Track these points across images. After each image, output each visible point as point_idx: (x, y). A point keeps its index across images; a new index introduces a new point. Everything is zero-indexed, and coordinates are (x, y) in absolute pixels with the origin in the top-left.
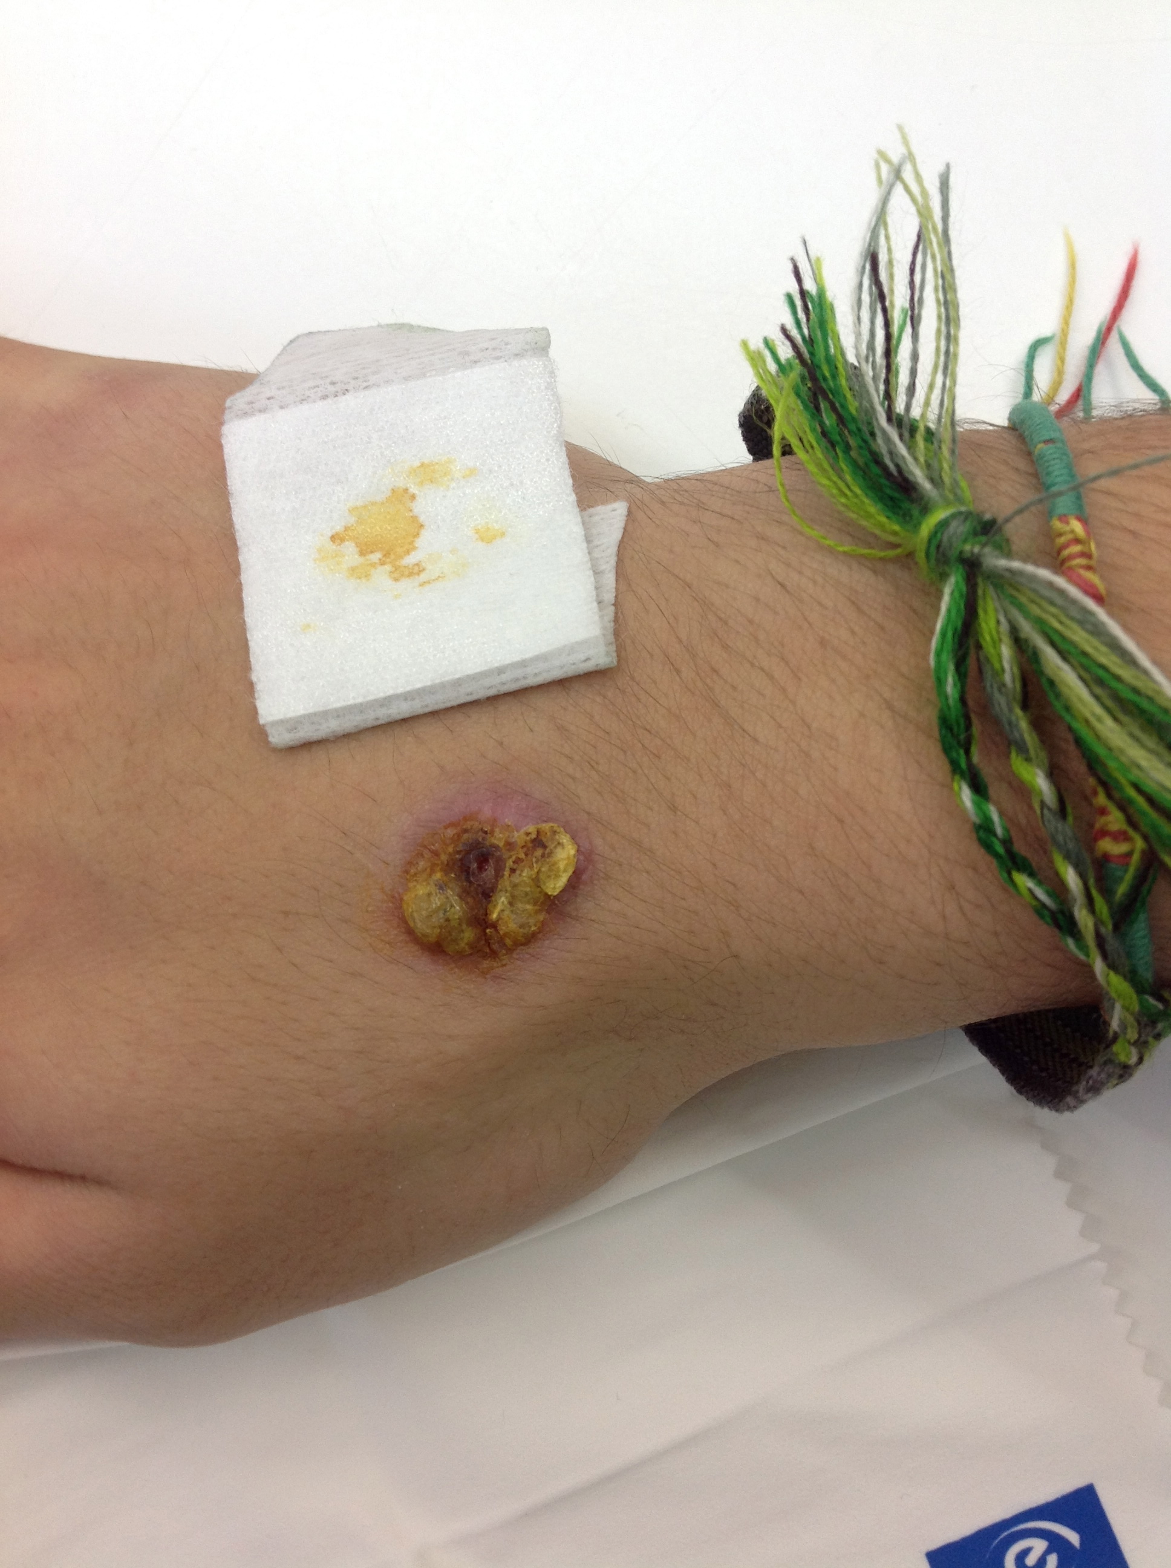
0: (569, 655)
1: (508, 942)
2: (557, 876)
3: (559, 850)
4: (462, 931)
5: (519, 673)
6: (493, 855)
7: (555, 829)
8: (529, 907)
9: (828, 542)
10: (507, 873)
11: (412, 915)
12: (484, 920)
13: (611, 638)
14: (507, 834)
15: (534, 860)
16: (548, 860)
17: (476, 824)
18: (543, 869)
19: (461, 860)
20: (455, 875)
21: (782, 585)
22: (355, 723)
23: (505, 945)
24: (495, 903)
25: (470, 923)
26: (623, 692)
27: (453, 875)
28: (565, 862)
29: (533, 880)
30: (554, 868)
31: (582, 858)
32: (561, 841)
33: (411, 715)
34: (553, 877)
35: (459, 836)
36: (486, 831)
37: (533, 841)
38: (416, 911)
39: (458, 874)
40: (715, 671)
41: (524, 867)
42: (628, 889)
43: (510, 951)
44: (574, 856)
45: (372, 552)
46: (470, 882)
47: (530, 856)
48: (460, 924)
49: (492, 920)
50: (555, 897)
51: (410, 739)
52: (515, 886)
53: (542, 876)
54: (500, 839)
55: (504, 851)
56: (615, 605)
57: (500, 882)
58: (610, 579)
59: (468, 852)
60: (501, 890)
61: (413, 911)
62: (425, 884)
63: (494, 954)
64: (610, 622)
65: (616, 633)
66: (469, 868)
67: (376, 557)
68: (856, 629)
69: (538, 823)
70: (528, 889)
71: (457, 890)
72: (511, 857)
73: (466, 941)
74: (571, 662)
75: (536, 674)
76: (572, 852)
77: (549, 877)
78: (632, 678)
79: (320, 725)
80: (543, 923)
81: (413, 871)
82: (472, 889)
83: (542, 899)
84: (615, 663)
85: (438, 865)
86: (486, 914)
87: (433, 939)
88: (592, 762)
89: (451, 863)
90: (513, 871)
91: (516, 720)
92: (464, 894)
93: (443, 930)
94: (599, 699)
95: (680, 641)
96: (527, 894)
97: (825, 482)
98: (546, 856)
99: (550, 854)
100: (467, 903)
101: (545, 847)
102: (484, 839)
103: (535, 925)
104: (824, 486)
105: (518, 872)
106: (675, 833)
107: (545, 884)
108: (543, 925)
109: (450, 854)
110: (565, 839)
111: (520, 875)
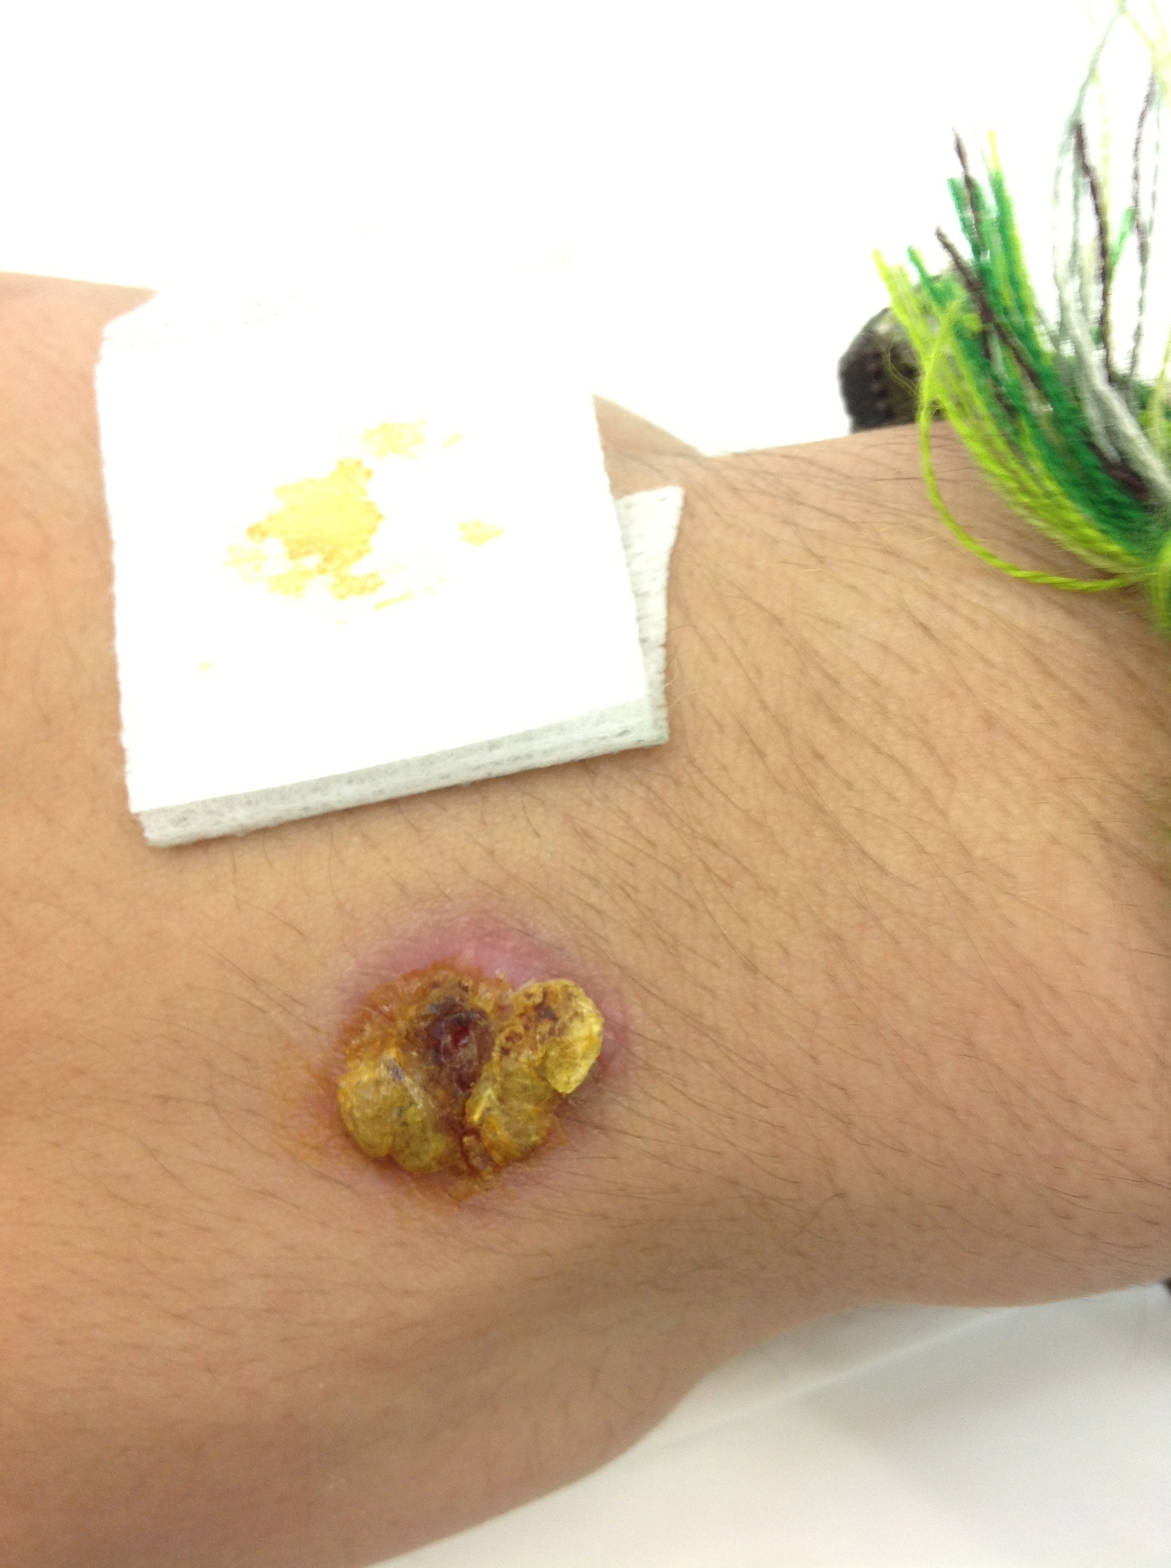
0: (597, 724)
1: (497, 1156)
2: (573, 1066)
3: (576, 1024)
4: (426, 1140)
5: (521, 749)
6: (476, 1025)
7: (570, 989)
8: (529, 1107)
9: (998, 563)
10: (495, 1055)
11: (351, 1114)
12: (460, 1122)
13: (661, 700)
14: (498, 992)
15: (538, 1037)
16: (558, 1039)
17: (452, 975)
18: (552, 1053)
19: (427, 1029)
20: (418, 1052)
21: (925, 628)
22: (273, 815)
23: (491, 1159)
24: (477, 1097)
25: (437, 1129)
26: (677, 783)
27: (414, 1054)
28: (585, 1043)
29: (536, 1069)
30: (568, 1051)
31: (610, 1036)
32: (579, 1011)
33: (359, 804)
34: (566, 1065)
35: (424, 993)
36: (467, 987)
37: (538, 1007)
38: (358, 1107)
39: (422, 1050)
40: (819, 757)
41: (522, 1046)
42: (679, 1087)
43: (497, 1169)
44: (600, 1034)
45: (307, 553)
46: (441, 1065)
47: (531, 1031)
48: (423, 1130)
49: (472, 1122)
50: (568, 1095)
51: (356, 839)
52: (508, 1075)
53: (549, 1065)
54: (487, 1001)
55: (492, 1017)
56: (667, 645)
57: (485, 1067)
58: (657, 606)
59: (438, 1020)
60: (487, 1079)
61: (352, 1107)
62: (372, 1064)
63: (474, 1172)
64: (659, 673)
65: (668, 694)
66: (439, 1042)
67: (314, 560)
68: (1041, 701)
69: (543, 980)
70: (528, 1082)
71: (419, 1076)
72: (501, 1030)
73: (431, 1155)
74: (601, 735)
75: (545, 752)
76: (596, 1028)
77: (560, 1065)
78: (691, 761)
79: (222, 815)
80: (550, 1132)
81: (355, 1042)
82: (443, 1075)
83: (549, 1096)
84: (666, 737)
85: (392, 1036)
86: (463, 1114)
87: (382, 1152)
88: (628, 889)
89: (412, 1035)
90: (505, 1052)
91: (514, 817)
92: (431, 1082)
93: (398, 1139)
94: (640, 791)
95: (764, 706)
96: (525, 1088)
97: (998, 470)
98: (557, 1032)
99: (563, 1029)
100: (434, 1098)
101: (554, 1019)
102: (462, 1000)
103: (537, 1134)
104: (994, 475)
105: (513, 1055)
106: (755, 1007)
107: (553, 1076)
108: (549, 1134)
109: (411, 1021)
110: (586, 1006)
111: (516, 1060)
